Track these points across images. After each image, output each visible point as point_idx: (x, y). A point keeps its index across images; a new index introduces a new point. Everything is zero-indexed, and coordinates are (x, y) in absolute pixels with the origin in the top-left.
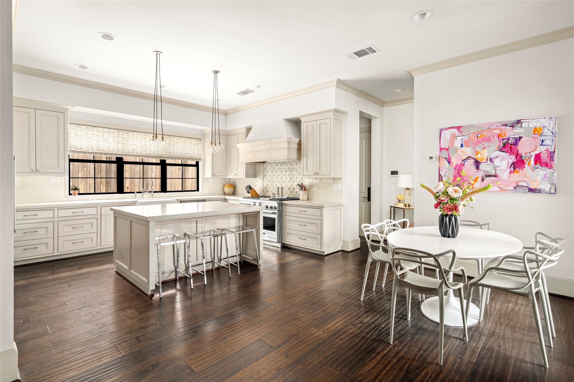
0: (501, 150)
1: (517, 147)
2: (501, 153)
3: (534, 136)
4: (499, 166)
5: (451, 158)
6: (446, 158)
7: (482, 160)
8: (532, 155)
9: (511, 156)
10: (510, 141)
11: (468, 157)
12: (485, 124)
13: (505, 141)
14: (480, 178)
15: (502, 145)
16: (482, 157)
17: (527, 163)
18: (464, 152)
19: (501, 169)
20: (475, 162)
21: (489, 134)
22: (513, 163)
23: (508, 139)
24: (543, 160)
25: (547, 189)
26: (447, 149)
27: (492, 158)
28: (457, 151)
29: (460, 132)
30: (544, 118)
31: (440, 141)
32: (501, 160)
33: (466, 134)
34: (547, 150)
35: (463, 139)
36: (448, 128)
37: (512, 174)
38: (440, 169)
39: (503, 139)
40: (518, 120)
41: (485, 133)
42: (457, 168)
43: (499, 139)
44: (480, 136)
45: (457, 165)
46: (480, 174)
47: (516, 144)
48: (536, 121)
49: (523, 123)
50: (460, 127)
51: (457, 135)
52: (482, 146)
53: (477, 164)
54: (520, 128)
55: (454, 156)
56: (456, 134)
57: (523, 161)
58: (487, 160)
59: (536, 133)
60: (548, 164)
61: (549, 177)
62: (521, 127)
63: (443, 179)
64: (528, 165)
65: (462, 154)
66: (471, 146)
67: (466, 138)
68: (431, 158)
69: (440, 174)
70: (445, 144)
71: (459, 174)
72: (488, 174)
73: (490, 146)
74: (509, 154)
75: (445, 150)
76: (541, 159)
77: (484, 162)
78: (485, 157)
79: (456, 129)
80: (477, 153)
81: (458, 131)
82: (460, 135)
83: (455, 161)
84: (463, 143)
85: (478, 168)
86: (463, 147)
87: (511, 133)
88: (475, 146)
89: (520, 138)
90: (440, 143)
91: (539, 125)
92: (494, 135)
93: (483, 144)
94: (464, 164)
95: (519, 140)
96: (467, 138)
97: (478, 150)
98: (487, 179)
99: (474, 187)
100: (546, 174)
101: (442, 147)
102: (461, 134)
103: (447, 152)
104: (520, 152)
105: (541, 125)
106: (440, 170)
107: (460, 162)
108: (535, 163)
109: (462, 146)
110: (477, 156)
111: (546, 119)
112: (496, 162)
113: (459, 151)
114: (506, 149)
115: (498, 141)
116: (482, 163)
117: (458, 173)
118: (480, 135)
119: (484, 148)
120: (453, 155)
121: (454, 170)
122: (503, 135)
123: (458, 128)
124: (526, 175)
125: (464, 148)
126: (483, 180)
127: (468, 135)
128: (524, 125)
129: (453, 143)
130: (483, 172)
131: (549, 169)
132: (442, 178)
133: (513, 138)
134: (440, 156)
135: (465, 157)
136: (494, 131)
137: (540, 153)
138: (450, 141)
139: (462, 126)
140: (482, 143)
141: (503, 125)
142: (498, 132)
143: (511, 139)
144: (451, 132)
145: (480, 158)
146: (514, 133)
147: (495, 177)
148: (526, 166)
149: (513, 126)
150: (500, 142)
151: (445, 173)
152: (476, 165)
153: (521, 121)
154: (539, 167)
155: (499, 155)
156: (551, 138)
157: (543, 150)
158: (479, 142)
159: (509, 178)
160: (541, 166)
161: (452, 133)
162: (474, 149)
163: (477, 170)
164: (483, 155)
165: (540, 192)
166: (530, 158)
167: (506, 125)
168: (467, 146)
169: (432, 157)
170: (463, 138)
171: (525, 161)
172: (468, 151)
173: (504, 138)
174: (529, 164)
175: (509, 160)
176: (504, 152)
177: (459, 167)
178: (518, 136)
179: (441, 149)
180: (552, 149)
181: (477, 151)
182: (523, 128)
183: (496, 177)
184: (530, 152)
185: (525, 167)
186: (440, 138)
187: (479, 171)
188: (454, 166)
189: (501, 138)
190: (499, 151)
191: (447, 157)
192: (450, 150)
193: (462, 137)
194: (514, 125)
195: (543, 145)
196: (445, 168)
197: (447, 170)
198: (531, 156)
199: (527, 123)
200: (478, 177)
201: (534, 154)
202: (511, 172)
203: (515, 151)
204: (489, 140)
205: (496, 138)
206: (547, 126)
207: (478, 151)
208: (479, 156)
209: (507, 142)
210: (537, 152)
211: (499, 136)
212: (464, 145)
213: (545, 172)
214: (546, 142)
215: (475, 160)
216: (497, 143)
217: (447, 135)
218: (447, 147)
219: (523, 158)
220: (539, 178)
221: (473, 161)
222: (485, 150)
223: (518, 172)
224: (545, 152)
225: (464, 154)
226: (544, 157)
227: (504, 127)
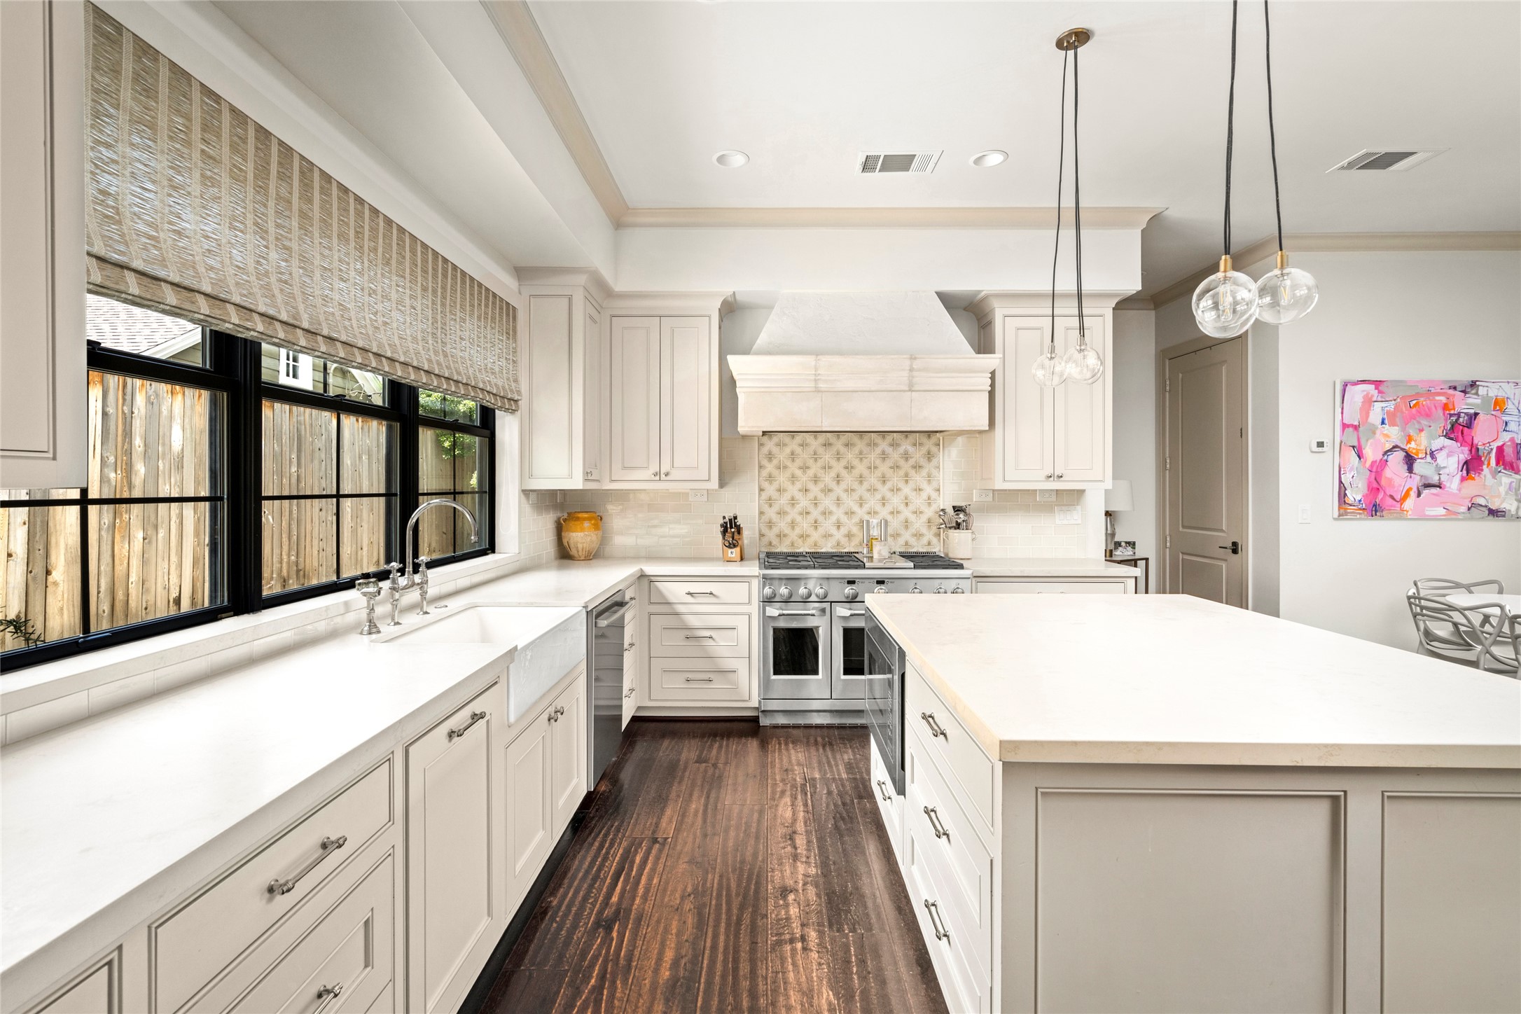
0: (1447, 436)
1: (1471, 432)
2: (1448, 442)
3: (1493, 413)
4: (1444, 467)
5: (1363, 447)
6: (1353, 447)
7: (1418, 452)
8: (1492, 447)
9: (1462, 448)
10: (1461, 420)
11: (1394, 447)
12: (1422, 381)
13: (1454, 419)
14: (1415, 489)
15: (1449, 427)
16: (1418, 448)
17: (1486, 463)
18: (1386, 436)
19: (1448, 472)
20: (1405, 456)
21: (1428, 402)
22: (1466, 463)
23: (1459, 415)
24: (1508, 459)
25: (1513, 511)
26: (1356, 428)
27: (1433, 450)
28: (1375, 434)
29: (1380, 392)
30: (1508, 382)
31: (1342, 409)
32: (1449, 455)
33: (1391, 399)
34: (1512, 440)
35: (1386, 409)
36: (1358, 381)
37: (1466, 483)
38: (1342, 470)
39: (1451, 415)
40: (1472, 381)
41: (1422, 399)
42: (1374, 470)
43: (1444, 414)
44: (1415, 405)
45: (1373, 463)
46: (1415, 482)
47: (1471, 425)
48: (1497, 386)
49: (1480, 387)
50: (1380, 381)
51: (1375, 399)
52: (1417, 426)
53: (1410, 460)
54: (1476, 397)
55: (1369, 444)
56: (1372, 396)
57: (1480, 458)
58: (1426, 453)
59: (1498, 408)
60: (1514, 465)
61: (1515, 489)
62: (1477, 394)
63: (1347, 492)
64: (1487, 467)
65: (1383, 440)
66: (1399, 423)
67: (1391, 406)
68: (1320, 444)
69: (1341, 482)
70: (1352, 417)
71: (1378, 482)
72: (1426, 482)
73: (1430, 427)
74: (1459, 445)
75: (1351, 429)
76: (1504, 456)
77: (1421, 458)
78: (1423, 447)
79: (1373, 386)
80: (1409, 440)
81: (1377, 391)
82: (1379, 399)
83: (1371, 454)
84: (1385, 416)
85: (1410, 470)
86: (1384, 426)
87: (1465, 405)
88: (1406, 425)
89: (1476, 414)
90: (1342, 413)
91: (1501, 394)
92: (1437, 405)
93: (1419, 422)
94: (1387, 461)
95: (1475, 420)
96: (1393, 407)
97: (1412, 432)
98: (1426, 492)
99: (1405, 509)
100: (1511, 483)
101: (1346, 421)
102: (1382, 397)
103: (1355, 432)
104: (1475, 441)
105: (1504, 394)
106: (1342, 472)
107: (1379, 457)
108: (1498, 463)
109: (1383, 423)
110: (1409, 446)
111: (1510, 384)
112: (1441, 457)
113: (1378, 432)
114: (1456, 434)
115: (1443, 418)
116: (1418, 461)
117: (1376, 479)
118: (1414, 402)
119: (1421, 430)
120: (1367, 440)
121: (1369, 472)
122: (1451, 407)
123: (1377, 384)
124: (1485, 485)
125: (1387, 426)
126: (1419, 495)
127: (1395, 400)
128: (1482, 391)
129: (1367, 415)
130: (1419, 477)
131: (1515, 473)
132: (1346, 489)
133: (1465, 413)
134: (1341, 442)
135: (1388, 446)
136: (1437, 398)
137: (1503, 445)
138: (1361, 409)
139: (1384, 381)
140: (1418, 419)
141: (1450, 388)
142: (1443, 399)
143: (1462, 415)
144: (1364, 391)
145: (1414, 449)
146: (1467, 404)
147: (1438, 489)
148: (1485, 467)
149: (1464, 392)
150: (1446, 420)
151: (1351, 480)
152: (1407, 463)
153: (1477, 383)
154: (1502, 471)
155: (1445, 445)
156: (1517, 420)
157: (1507, 440)
158: (1413, 417)
159: (1460, 490)
160: (1505, 469)
161: (1365, 393)
162: (1404, 430)
163: (1409, 473)
164: (1420, 443)
165: (1504, 516)
166: (1489, 453)
167: (1455, 388)
168: (1393, 424)
169: (1323, 443)
170: (1386, 405)
171: (1483, 459)
172: (1394, 434)
173: (1452, 412)
174: (1489, 464)
175: (1460, 455)
176: (1452, 439)
177: (1377, 467)
178: (1472, 411)
179: (1345, 426)
180: (1518, 439)
181: (1409, 436)
182: (1480, 397)
183: (1440, 488)
184: (1489, 443)
185: (1482, 470)
186: (1343, 403)
187: (1412, 475)
188: (1368, 464)
189: (1448, 412)
190: (1445, 436)
191: (1356, 444)
192: (1361, 429)
193: (1384, 404)
194: (1468, 390)
195: (1506, 431)
196: (1352, 469)
197: (1355, 472)
198: (1492, 449)
199: (1486, 389)
200: (1410, 489)
201: (1495, 445)
202: (1463, 479)
203: (1468, 440)
204: (1428, 415)
205: (1440, 412)
206: (1512, 397)
207: (1412, 434)
208: (1413, 445)
209: (1456, 420)
210: (1500, 443)
211: (1445, 407)
212: (1386, 421)
213: (1511, 480)
214: (1512, 426)
215: (1406, 452)
216: (1440, 423)
217: (1357, 395)
218: (1356, 423)
219: (1481, 453)
220: (1502, 490)
221: (1402, 454)
222: (1423, 434)
223: (1473, 479)
224: (1509, 443)
225: (1387, 439)
226: (1509, 451)
227: (1451, 392)
